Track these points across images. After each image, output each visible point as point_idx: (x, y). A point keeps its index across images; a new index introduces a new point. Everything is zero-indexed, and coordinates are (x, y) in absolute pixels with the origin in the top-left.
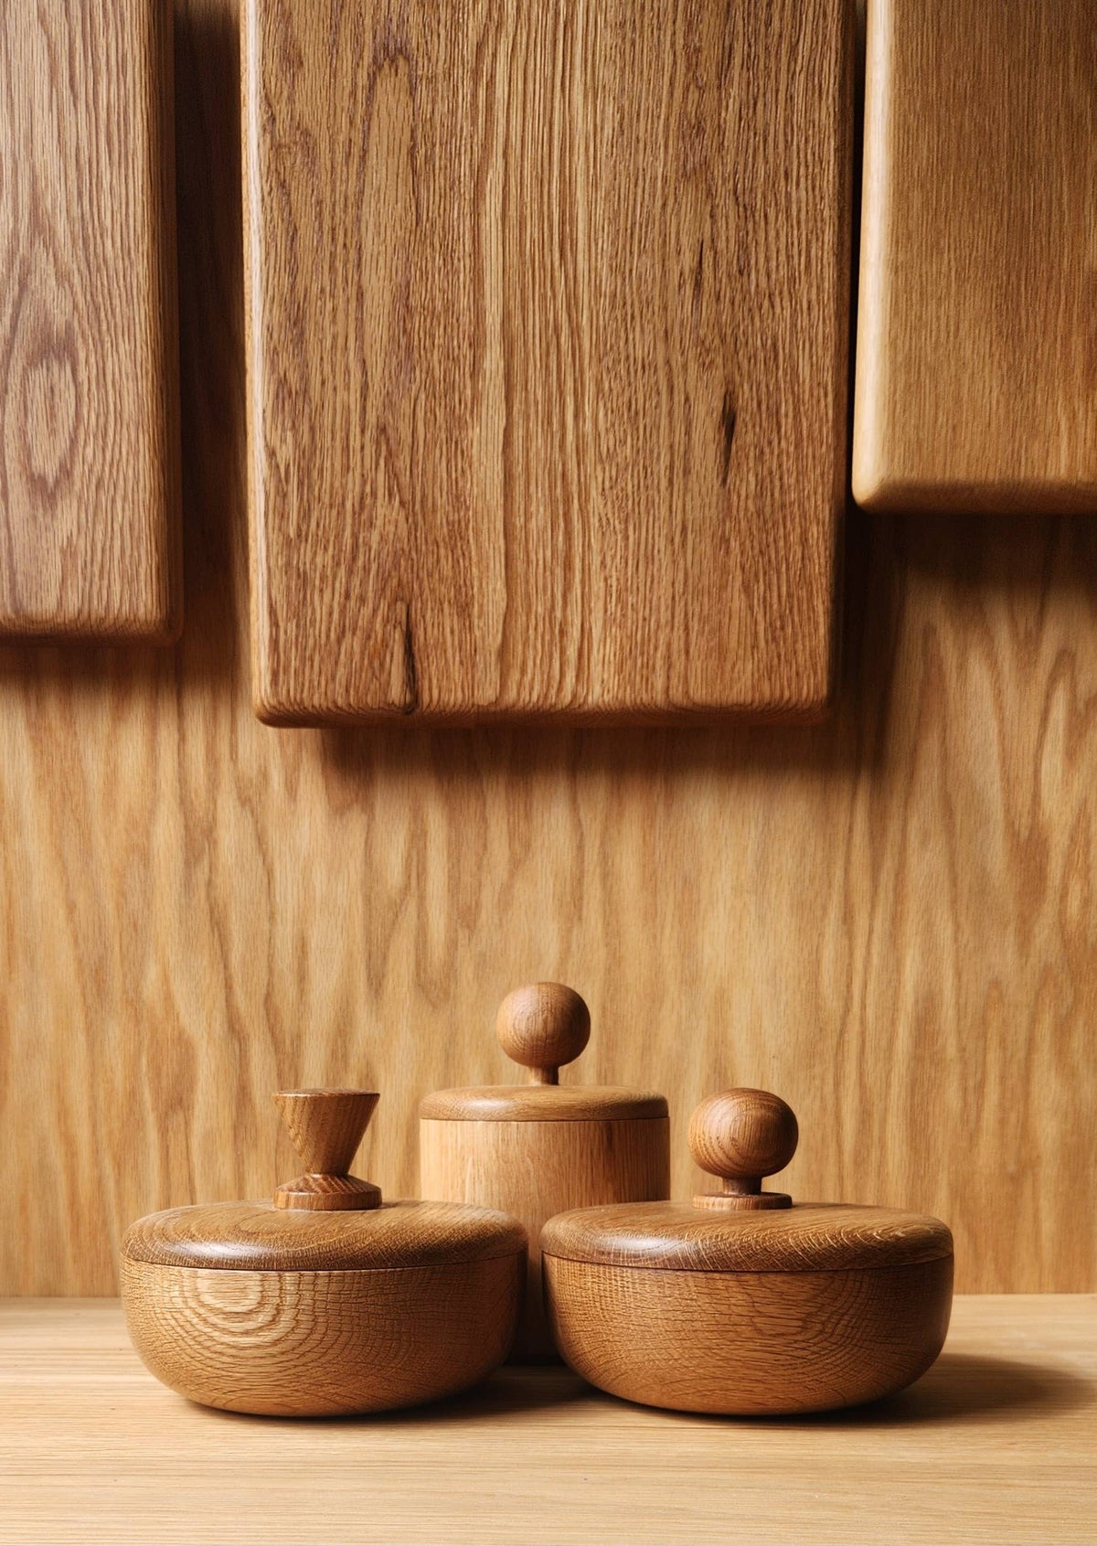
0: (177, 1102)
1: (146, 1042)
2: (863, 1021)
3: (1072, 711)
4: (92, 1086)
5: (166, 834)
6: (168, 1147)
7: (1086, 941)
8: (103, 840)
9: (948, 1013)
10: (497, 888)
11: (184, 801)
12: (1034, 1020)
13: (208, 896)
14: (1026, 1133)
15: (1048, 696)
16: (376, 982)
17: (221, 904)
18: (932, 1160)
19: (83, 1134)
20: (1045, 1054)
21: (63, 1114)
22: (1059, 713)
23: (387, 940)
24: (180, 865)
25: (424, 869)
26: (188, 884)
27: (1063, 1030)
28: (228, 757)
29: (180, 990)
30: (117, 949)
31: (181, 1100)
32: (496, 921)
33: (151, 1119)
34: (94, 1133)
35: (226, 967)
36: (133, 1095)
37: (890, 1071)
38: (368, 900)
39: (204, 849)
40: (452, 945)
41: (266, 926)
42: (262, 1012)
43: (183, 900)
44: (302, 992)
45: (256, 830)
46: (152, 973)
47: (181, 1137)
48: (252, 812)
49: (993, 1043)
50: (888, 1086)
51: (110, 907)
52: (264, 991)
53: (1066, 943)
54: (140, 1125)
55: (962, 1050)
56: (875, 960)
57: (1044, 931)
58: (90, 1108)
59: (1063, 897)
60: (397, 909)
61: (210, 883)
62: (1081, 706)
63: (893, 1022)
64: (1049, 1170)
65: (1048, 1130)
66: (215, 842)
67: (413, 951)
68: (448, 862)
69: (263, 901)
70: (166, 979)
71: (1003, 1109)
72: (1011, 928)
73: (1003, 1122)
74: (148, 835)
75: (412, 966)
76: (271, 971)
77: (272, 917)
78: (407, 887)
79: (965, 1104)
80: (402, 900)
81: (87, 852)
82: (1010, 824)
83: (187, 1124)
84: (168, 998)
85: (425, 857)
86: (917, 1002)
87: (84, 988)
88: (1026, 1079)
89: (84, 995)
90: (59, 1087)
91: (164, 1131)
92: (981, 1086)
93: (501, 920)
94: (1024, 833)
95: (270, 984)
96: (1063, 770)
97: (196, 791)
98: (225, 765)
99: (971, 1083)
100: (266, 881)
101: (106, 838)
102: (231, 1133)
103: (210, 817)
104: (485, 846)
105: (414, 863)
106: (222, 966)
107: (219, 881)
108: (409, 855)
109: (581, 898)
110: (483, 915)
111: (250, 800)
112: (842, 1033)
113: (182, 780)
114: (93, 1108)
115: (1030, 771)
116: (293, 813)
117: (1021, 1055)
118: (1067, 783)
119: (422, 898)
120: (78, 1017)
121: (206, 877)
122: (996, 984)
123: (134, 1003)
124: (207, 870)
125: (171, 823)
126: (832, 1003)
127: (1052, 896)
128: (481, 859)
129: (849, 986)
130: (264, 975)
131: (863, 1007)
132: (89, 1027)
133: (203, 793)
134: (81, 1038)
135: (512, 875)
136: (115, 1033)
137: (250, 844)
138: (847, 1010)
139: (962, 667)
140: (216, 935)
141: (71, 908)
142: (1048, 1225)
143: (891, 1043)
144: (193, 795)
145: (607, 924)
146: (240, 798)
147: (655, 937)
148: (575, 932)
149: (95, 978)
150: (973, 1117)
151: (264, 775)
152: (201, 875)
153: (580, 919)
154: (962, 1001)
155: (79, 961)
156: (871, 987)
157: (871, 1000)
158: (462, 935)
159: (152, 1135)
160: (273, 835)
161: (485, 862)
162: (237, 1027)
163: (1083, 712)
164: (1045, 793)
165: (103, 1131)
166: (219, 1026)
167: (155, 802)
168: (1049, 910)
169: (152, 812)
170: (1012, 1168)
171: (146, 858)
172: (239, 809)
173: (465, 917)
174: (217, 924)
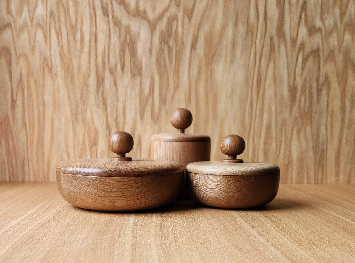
0: (94, 144)
1: (87, 130)
2: (254, 129)
3: (303, 58)
4: (74, 140)
5: (92, 80)
6: (92, 155)
7: (305, 111)
8: (77, 81)
9: (273, 127)
10: (171, 95)
11: (97, 72)
12: (293, 129)
13: (102, 95)
14: (290, 155)
15: (298, 54)
16: (142, 117)
17: (105, 97)
18: (269, 160)
19: (71, 151)
20: (295, 137)
21: (67, 146)
22: (300, 59)
23: (145, 107)
24: (96, 88)
25: (154, 90)
26: (97, 92)
27: (299, 131)
28: (107, 61)
29: (95, 117)
30: (80, 107)
31: (95, 144)
32: (170, 103)
33: (88, 148)
34: (74, 151)
35: (106, 112)
36: (84, 142)
37: (260, 141)
38: (140, 97)
39: (101, 84)
40: (160, 108)
41: (116, 103)
42: (115, 123)
43: (96, 96)
44: (124, 119)
45: (114, 80)
46: (89, 113)
47: (95, 152)
48: (113, 75)
49: (283, 134)
50: (259, 143)
51: (79, 98)
52: (115, 118)
53: (300, 112)
54: (85, 149)
55: (276, 136)
56: (257, 115)
57: (295, 109)
58: (73, 145)
59: (300, 101)
60: (147, 99)
61: (103, 92)
62: (305, 57)
63: (261, 129)
64: (295, 163)
65: (295, 154)
66: (104, 82)
67: (151, 110)
68: (160, 88)
69: (115, 97)
70: (92, 115)
71: (285, 150)
72: (288, 108)
73: (285, 153)
74: (88, 80)
75: (151, 113)
76: (117, 114)
77: (117, 101)
78: (150, 94)
79: (277, 148)
80: (148, 98)
81: (73, 84)
82: (289, 84)
83: (97, 149)
84: (92, 119)
85: (154, 87)
86: (266, 124)
87: (72, 117)
88: (291, 143)
89: (72, 118)
90: (66, 140)
91: (91, 151)
92: (280, 144)
93: (172, 103)
94: (292, 86)
95: (117, 117)
96: (301, 72)
97: (100, 70)
98: (107, 64)
99: (278, 143)
100: (116, 92)
101: (78, 80)
102: (107, 152)
103: (103, 76)
104: (168, 85)
105: (151, 89)
106: (105, 112)
107: (105, 91)
108: (150, 87)
109: (190, 98)
110: (168, 102)
111: (113, 73)
112: (249, 131)
113: (96, 67)
114: (74, 145)
115: (293, 71)
116: (123, 76)
117: (289, 137)
118: (301, 74)
119: (153, 97)
120: (71, 123)
121: (102, 91)
122: (284, 120)
123: (84, 121)
124: (102, 89)
125: (94, 77)
126: (247, 124)
127: (297, 101)
128: (167, 88)
129: (251, 121)
130: (115, 115)
131: (254, 125)
132: (73, 126)
133: (101, 71)
134: (71, 128)
135: (174, 92)
136: (80, 128)
137: (113, 83)
138: (251, 126)
139: (279, 47)
140: (104, 104)
141: (69, 97)
142: (294, 176)
143: (260, 134)
144: (99, 71)
145: (196, 105)
146: (110, 72)
147: (207, 108)
148: (189, 106)
149: (75, 114)
150: (278, 151)
151: (116, 67)
152: (101, 90)
153: (190, 103)
154: (277, 125)
155: (71, 110)
156: (256, 121)
157: (256, 124)
158: (162, 106)
159: (88, 152)
160: (118, 81)
161: (168, 89)
162: (109, 127)
163: (306, 58)
164: (297, 77)
165: (76, 151)
166: (104, 126)
167: (90, 72)
168: (297, 104)
169: (89, 75)
170: (287, 163)
171: (87, 86)
172: (110, 74)
173: (163, 102)
174: (105, 102)
